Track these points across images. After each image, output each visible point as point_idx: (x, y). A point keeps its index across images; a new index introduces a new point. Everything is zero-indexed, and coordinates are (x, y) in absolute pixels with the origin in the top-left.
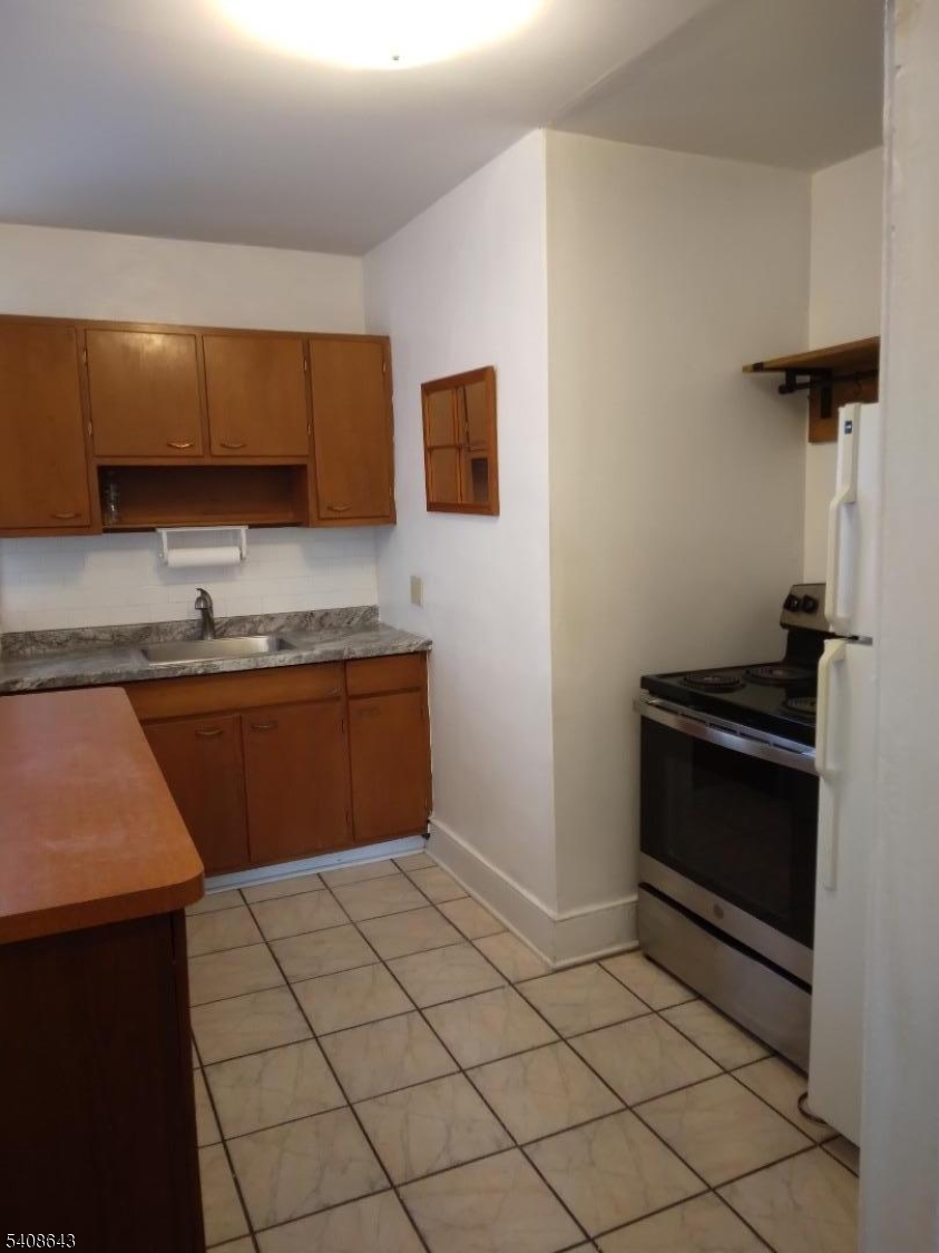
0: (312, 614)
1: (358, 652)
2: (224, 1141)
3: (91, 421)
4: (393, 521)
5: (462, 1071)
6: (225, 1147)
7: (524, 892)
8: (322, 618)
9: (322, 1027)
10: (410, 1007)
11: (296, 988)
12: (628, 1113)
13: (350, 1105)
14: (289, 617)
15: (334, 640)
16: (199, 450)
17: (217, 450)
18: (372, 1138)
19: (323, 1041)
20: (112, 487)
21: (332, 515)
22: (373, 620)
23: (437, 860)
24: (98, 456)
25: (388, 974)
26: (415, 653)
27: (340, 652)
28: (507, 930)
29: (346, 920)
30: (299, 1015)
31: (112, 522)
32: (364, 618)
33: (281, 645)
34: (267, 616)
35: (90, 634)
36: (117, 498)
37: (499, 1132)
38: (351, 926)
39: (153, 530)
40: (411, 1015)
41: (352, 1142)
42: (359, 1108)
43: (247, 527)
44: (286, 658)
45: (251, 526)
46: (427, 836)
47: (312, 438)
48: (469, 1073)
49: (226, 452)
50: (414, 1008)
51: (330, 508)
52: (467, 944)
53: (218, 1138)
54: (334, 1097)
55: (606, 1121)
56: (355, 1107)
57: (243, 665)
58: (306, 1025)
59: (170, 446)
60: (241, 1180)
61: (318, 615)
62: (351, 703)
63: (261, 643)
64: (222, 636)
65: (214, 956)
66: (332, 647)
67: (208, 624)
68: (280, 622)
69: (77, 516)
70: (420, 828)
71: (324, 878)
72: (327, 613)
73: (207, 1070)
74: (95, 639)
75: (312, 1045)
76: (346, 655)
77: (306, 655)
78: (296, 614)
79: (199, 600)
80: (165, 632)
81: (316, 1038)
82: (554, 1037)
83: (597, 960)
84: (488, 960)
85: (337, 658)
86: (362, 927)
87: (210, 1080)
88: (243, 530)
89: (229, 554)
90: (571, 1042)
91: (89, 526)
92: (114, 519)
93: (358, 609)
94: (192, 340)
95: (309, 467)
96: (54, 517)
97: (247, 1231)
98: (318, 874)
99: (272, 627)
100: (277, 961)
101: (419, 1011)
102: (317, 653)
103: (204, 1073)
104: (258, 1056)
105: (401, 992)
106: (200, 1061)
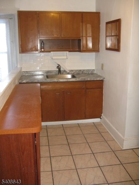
0: (81, 70)
1: (89, 79)
2: (52, 171)
4: (99, 52)
5: (99, 167)
7: (119, 133)
9: (74, 153)
10: (92, 153)
11: (70, 145)
12: (133, 181)
14: (76, 71)
15: (84, 76)
16: (59, 36)
17: (62, 36)
19: (73, 156)
21: (86, 50)
22: (94, 72)
23: (102, 124)
25: (88, 145)
26: (101, 80)
27: (85, 79)
28: (114, 140)
29: (82, 133)
30: (69, 150)
32: (92, 72)
33: (73, 76)
34: (71, 70)
36: (43, 46)
37: (105, 180)
38: (83, 135)
41: (75, 176)
43: (68, 52)
44: (74, 80)
46: (101, 119)
48: (101, 167)
49: (64, 37)
51: (86, 48)
52: (105, 142)
54: (74, 167)
55: (128, 182)
56: (77, 170)
57: (65, 80)
58: (70, 153)
59: (54, 35)
60: (54, 178)
61: (82, 71)
62: (87, 90)
63: (69, 76)
64: (62, 74)
65: (56, 136)
66: (83, 78)
67: (60, 71)
68: (74, 72)
69: (35, 49)
70: (99, 117)
72: (84, 70)
75: (71, 156)
77: (78, 79)
78: (78, 70)
79: (57, 67)
80: (51, 73)
82: (120, 163)
83: (132, 149)
84: (109, 146)
85: (84, 80)
86: (85, 135)
87: (51, 160)
89: (65, 57)
90: (123, 165)
91: (37, 51)
93: (91, 70)
94: (59, 14)
95: (81, 40)
98: (78, 124)
99: (72, 73)
100: (67, 139)
101: (93, 154)
102: (80, 79)
103: (50, 158)
104: (61, 157)
105: (90, 149)
106: (50, 156)
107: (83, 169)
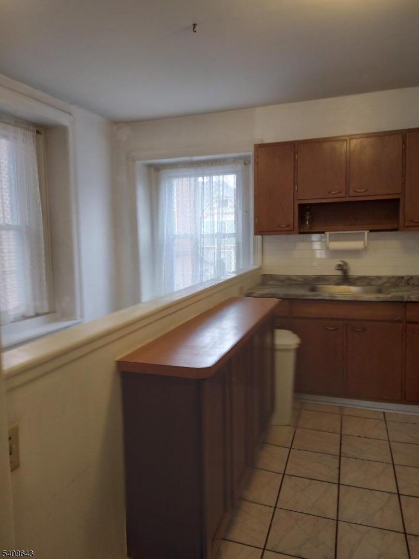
0: (403, 277)
1: (413, 298)
3: (297, 185)
5: (405, 533)
6: (275, 510)
8: (408, 280)
9: (344, 481)
10: (396, 491)
11: (342, 459)
13: (337, 520)
14: (390, 278)
16: (343, 194)
17: (352, 193)
18: (338, 539)
19: (341, 487)
20: (308, 213)
21: (412, 224)
24: (298, 200)
25: (392, 470)
27: (403, 297)
29: (386, 438)
30: (337, 471)
31: (307, 229)
33: (378, 291)
35: (294, 278)
36: (309, 218)
38: (388, 442)
39: (323, 233)
40: (393, 495)
41: (328, 536)
42: (341, 524)
43: (368, 231)
45: (371, 231)
47: (403, 184)
48: (408, 537)
49: (357, 194)
50: (397, 492)
51: (412, 221)
53: (274, 506)
54: (332, 514)
56: (339, 522)
58: (337, 477)
59: (329, 193)
60: (272, 525)
61: (406, 278)
65: (315, 432)
66: (399, 294)
67: (346, 279)
69: (288, 226)
71: (386, 416)
72: (411, 278)
73: (285, 476)
74: (295, 280)
75: (336, 486)
76: (405, 299)
78: (394, 277)
79: (338, 266)
81: (339, 484)
85: (400, 300)
86: (392, 444)
87: (284, 481)
88: (366, 232)
89: (358, 245)
91: (292, 230)
92: (308, 228)
94: (345, 142)
95: (401, 200)
96: (279, 227)
97: (263, 547)
98: (384, 413)
100: (341, 444)
101: (399, 495)
102: (389, 296)
103: (283, 477)
104: (308, 480)
105: (395, 482)
106: (285, 472)
107: (354, 526)
